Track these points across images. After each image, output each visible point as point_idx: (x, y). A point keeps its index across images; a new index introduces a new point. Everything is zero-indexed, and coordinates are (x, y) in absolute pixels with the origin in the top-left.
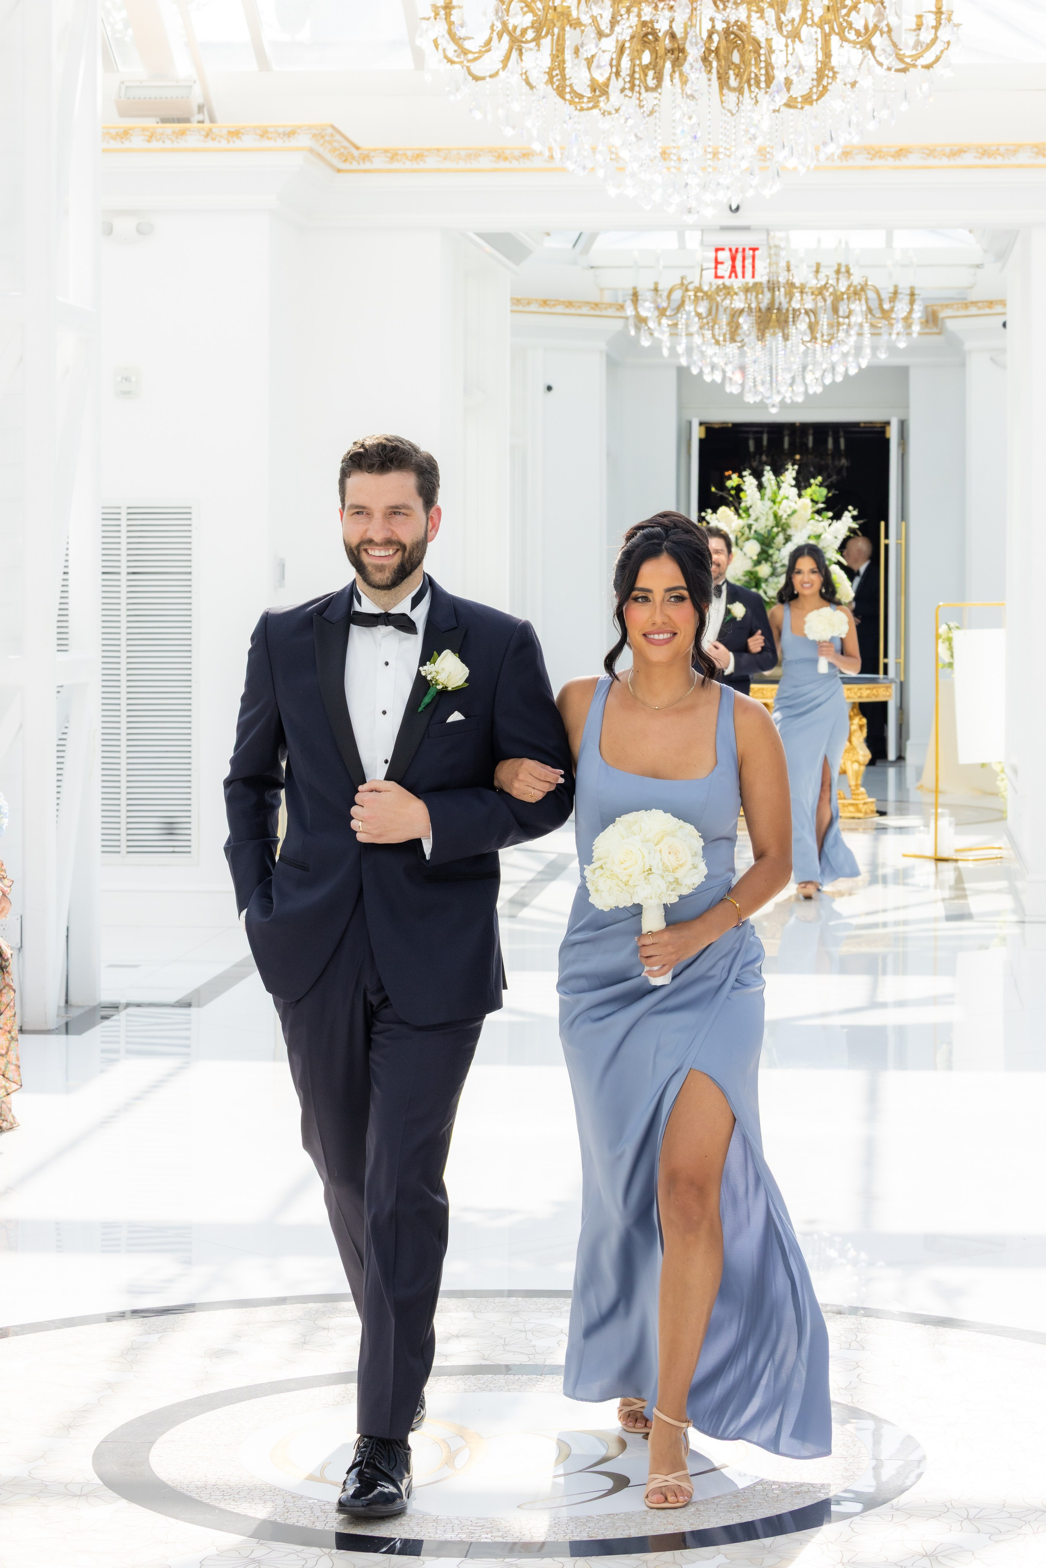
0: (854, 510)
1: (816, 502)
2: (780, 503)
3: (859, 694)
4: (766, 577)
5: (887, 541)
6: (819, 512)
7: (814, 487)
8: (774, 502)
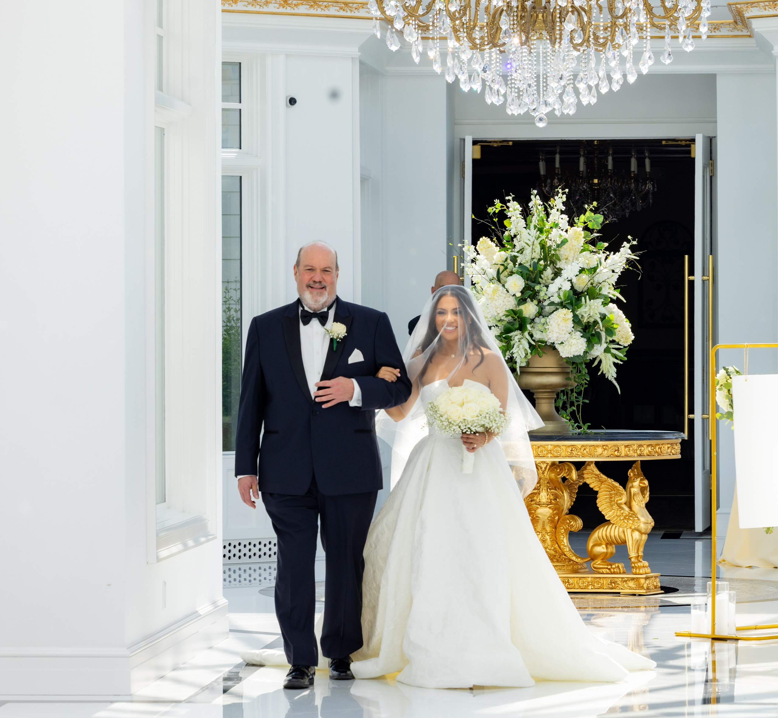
0: (634, 240)
1: (592, 231)
2: (548, 232)
3: (639, 452)
4: (532, 317)
5: (691, 278)
6: (593, 242)
7: (588, 213)
8: (541, 231)
